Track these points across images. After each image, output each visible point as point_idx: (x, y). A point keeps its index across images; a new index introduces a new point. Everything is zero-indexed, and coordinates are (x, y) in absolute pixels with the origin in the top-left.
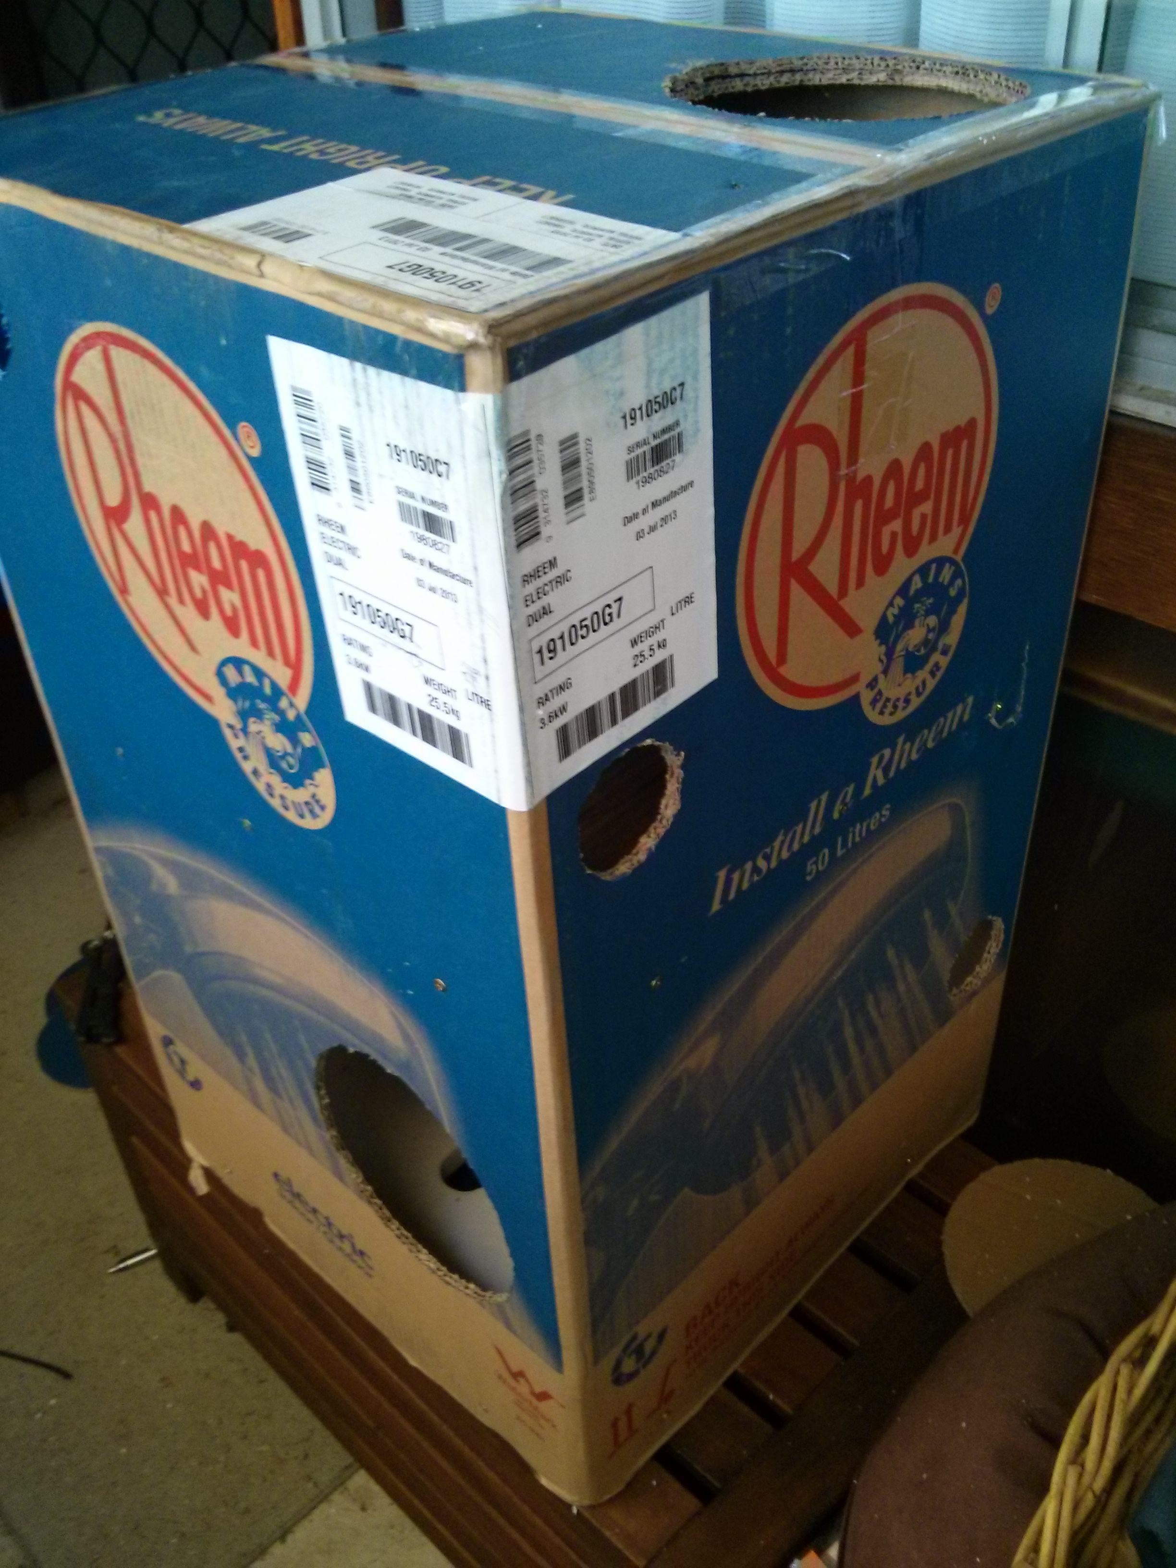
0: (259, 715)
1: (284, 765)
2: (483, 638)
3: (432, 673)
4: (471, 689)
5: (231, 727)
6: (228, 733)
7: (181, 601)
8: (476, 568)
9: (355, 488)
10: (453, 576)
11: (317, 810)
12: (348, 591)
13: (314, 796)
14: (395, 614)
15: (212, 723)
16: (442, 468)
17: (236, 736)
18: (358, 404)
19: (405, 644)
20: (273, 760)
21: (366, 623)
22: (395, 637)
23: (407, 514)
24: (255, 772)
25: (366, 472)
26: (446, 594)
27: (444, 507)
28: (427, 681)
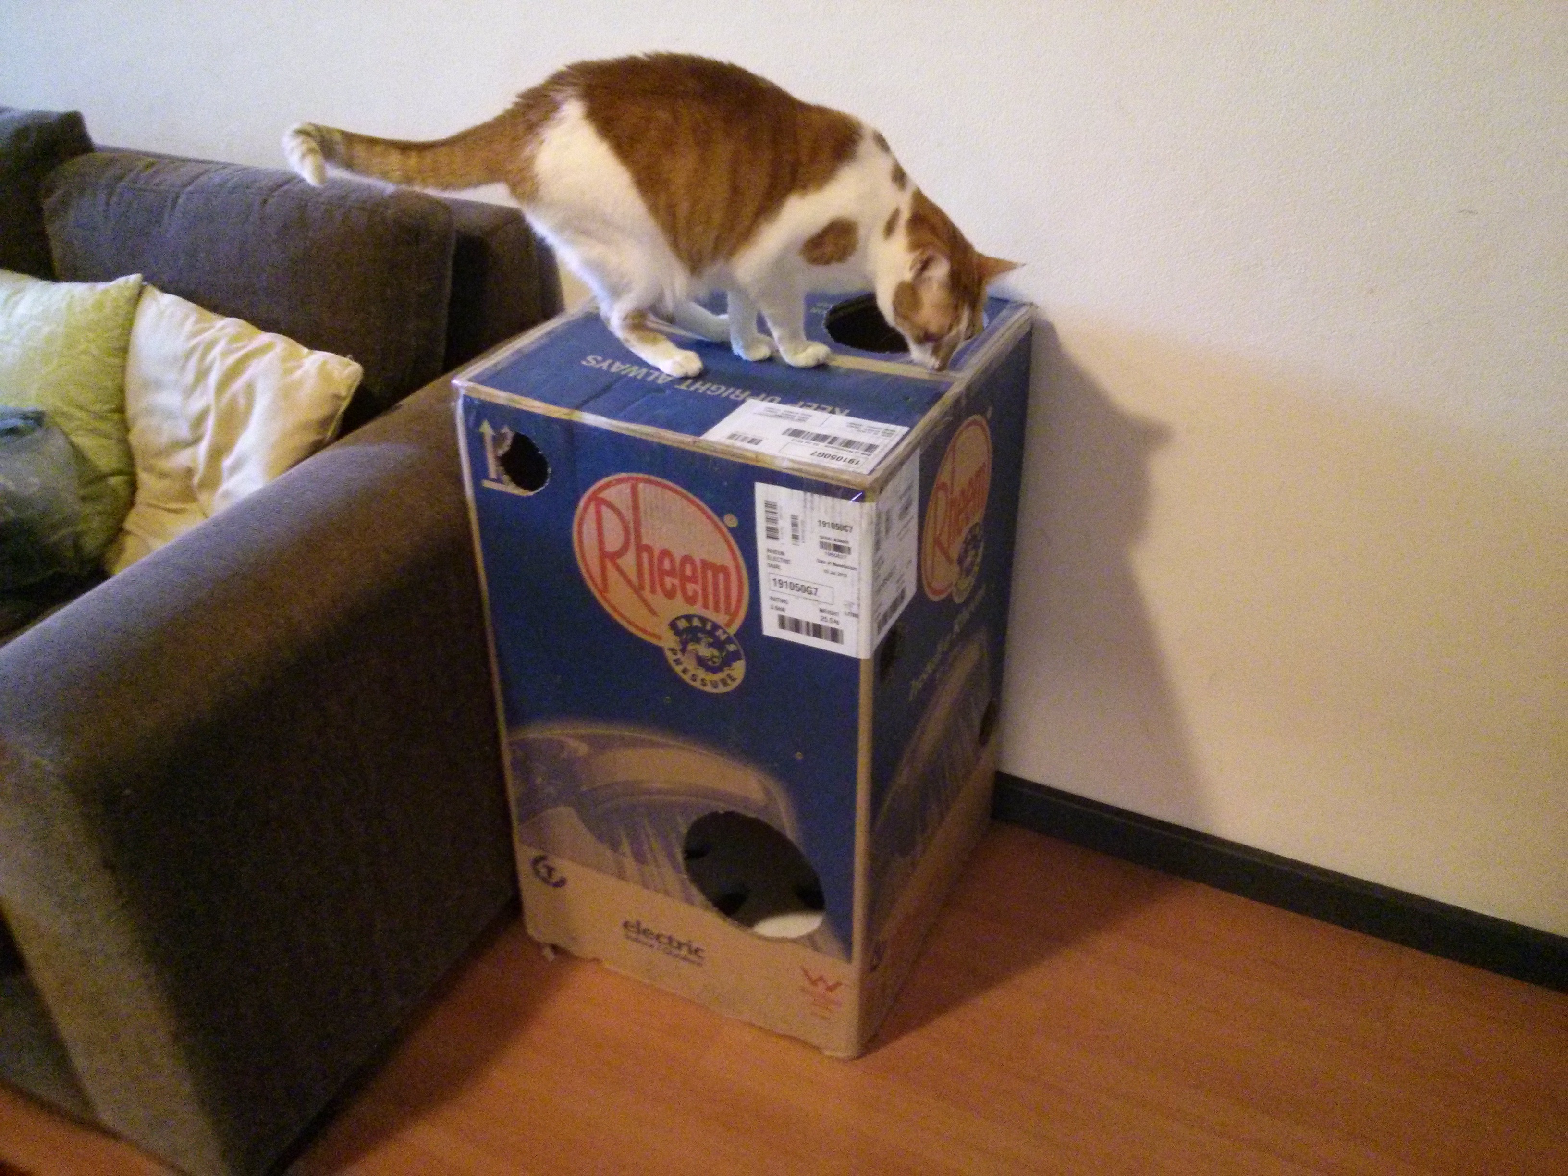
0: (698, 641)
1: (710, 663)
2: (859, 590)
3: (823, 607)
4: (848, 611)
5: (672, 650)
6: (669, 654)
7: (653, 591)
8: (860, 564)
9: (795, 537)
10: (846, 567)
11: (729, 681)
12: (778, 578)
13: (729, 676)
14: (806, 585)
15: (659, 651)
16: (848, 529)
17: (675, 654)
18: (805, 507)
19: (813, 597)
20: (701, 662)
21: (788, 591)
22: (806, 595)
23: (823, 545)
24: (685, 671)
25: (803, 531)
26: (840, 574)
27: (846, 542)
28: (821, 611)
